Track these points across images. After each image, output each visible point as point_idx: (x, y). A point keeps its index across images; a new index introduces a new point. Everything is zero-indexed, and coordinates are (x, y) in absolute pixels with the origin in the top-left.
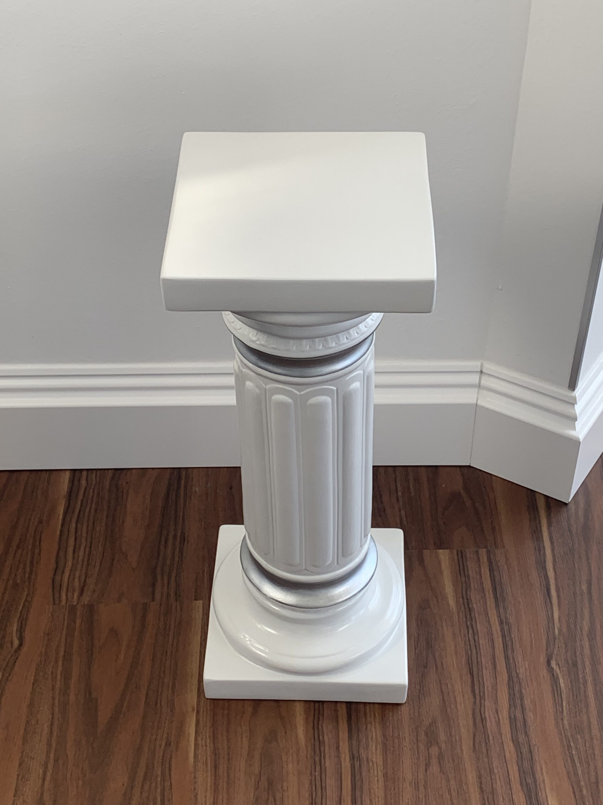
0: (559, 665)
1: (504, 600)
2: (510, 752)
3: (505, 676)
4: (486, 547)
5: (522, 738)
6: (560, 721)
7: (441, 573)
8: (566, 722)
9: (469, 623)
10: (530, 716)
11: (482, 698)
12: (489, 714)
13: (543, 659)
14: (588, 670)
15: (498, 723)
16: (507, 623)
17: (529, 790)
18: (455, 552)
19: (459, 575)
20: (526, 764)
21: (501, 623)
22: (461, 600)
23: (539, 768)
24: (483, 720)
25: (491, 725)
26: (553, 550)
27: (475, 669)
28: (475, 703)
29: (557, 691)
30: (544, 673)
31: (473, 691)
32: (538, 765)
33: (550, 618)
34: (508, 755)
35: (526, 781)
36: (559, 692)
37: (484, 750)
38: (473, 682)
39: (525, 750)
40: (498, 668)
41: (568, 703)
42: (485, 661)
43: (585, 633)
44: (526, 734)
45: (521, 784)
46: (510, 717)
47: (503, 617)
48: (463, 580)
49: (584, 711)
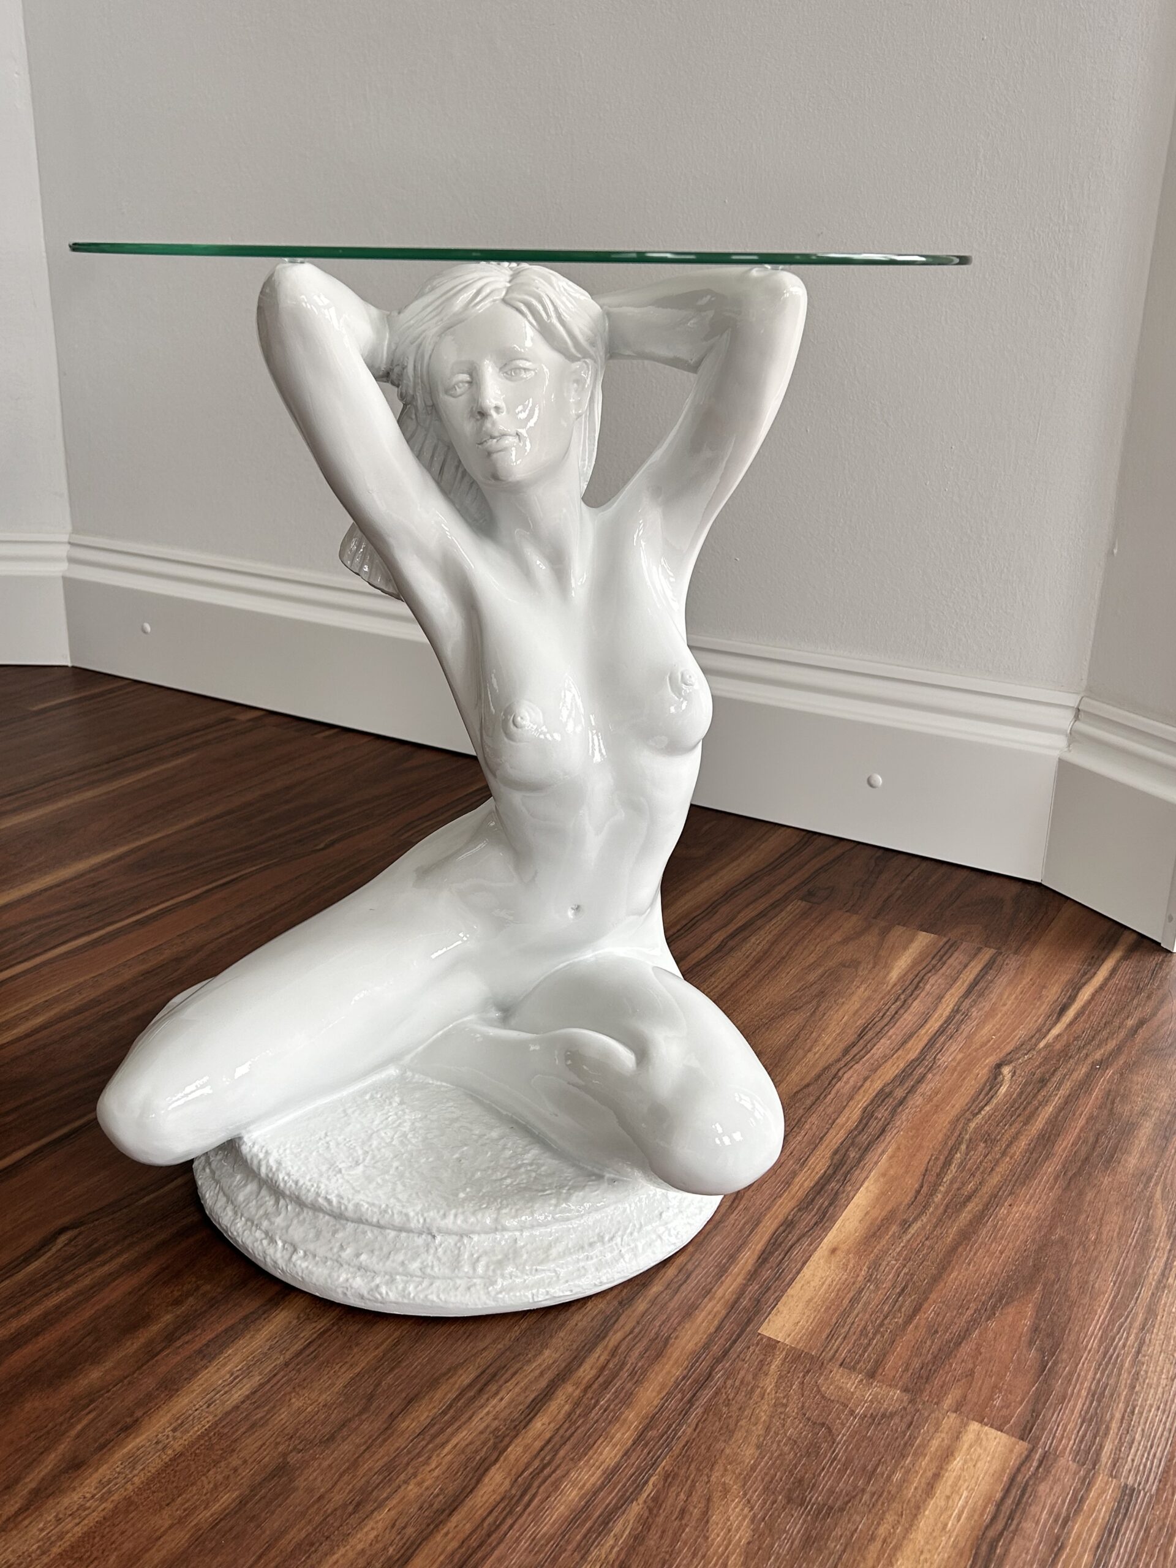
0: (1015, 1073)
1: (981, 995)
2: (848, 1118)
3: (912, 1056)
4: (999, 948)
5: (882, 1113)
6: (963, 1121)
7: (905, 948)
8: (973, 1125)
9: (902, 997)
10: (917, 1100)
11: (856, 1059)
12: (850, 1078)
13: (992, 1060)
14: (1063, 1092)
15: (856, 1089)
16: (966, 1014)
17: (842, 1163)
18: (945, 940)
19: (931, 956)
20: (864, 1139)
21: (956, 1011)
22: (911, 977)
23: (880, 1150)
24: (836, 1077)
25: (844, 1086)
26: (1107, 980)
27: (871, 1034)
28: (839, 1060)
29: (987, 1094)
30: (982, 1071)
31: (846, 1051)
32: (883, 1146)
33: (1041, 1032)
34: (841, 1120)
35: (847, 1150)
36: (989, 1096)
37: (809, 1102)
38: (854, 1044)
39: (874, 1126)
40: (909, 1045)
41: (995, 1110)
42: (895, 1033)
43: (1090, 1060)
44: (894, 1112)
45: (836, 1152)
46: (882, 1090)
47: (963, 1008)
48: (934, 962)
49: (1017, 1125)
